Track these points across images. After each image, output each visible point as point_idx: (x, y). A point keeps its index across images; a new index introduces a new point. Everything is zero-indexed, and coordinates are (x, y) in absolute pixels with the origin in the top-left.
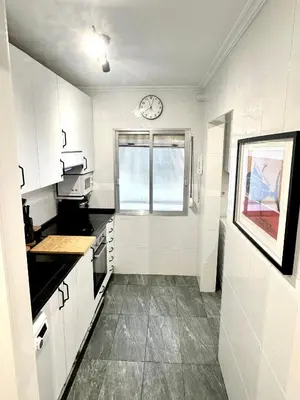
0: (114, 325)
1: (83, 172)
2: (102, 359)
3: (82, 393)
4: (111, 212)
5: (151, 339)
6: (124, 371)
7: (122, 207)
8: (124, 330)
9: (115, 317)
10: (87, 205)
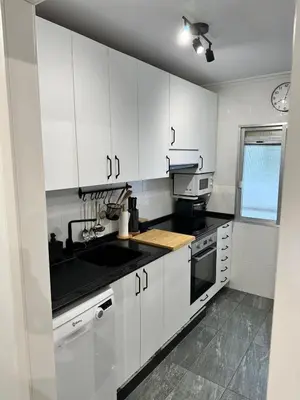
0: (207, 339)
1: (198, 171)
2: (182, 366)
3: (152, 388)
4: (229, 217)
5: (244, 368)
6: (200, 387)
7: (244, 213)
8: (216, 347)
9: (213, 331)
10: (204, 207)
